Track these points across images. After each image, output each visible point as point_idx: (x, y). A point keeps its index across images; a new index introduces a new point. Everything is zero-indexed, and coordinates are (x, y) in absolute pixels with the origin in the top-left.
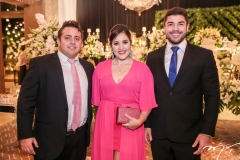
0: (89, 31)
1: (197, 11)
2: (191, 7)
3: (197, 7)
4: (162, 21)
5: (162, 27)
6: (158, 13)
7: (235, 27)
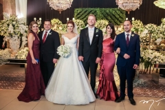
0: (35, 19)
1: (98, 10)
2: (95, 7)
3: (98, 7)
4: (78, 14)
5: (78, 18)
6: (76, 10)
7: (118, 19)
